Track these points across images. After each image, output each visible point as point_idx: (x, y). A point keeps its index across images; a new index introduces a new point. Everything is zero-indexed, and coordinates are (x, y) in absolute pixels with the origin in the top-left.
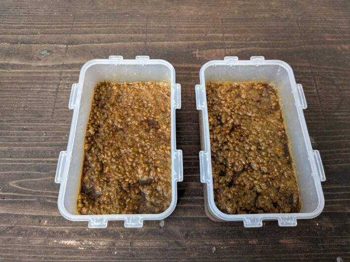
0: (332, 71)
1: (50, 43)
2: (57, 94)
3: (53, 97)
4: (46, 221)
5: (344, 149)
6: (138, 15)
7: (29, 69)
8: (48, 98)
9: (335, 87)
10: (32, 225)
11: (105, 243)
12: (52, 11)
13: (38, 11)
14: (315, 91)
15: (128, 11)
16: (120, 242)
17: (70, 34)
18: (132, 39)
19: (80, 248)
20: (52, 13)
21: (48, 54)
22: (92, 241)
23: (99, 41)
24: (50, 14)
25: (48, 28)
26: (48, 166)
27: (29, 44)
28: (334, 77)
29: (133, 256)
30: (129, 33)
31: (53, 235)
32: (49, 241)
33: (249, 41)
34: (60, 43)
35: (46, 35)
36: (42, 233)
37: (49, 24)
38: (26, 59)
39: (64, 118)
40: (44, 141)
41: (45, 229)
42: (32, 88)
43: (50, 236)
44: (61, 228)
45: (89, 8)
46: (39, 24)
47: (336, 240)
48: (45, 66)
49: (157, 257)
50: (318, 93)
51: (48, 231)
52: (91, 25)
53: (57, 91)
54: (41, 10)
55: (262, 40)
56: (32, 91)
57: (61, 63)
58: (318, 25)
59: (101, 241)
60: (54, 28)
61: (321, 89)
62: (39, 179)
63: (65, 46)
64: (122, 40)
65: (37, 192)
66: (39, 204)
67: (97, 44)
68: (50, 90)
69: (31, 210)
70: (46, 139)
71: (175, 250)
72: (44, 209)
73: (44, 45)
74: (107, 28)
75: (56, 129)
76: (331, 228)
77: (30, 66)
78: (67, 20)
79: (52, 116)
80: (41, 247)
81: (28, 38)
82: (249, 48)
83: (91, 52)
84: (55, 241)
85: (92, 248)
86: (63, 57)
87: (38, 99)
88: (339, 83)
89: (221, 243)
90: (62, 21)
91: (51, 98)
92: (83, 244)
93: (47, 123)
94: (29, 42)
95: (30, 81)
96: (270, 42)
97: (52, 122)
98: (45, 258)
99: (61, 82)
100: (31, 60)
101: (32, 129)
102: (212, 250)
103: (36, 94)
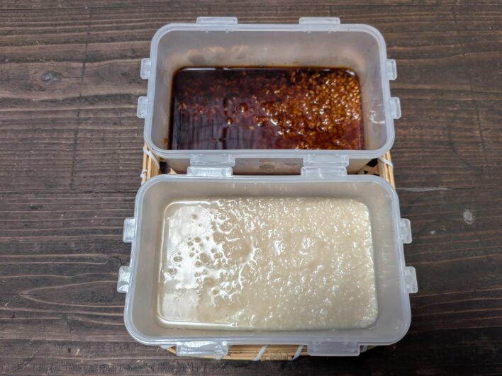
1: (56, 60)
2: (75, 147)
4: (78, 350)
8: (62, 156)
10: (59, 355)
21: (55, 79)
25: (51, 32)
26: (74, 265)
27: (24, 62)
31: (91, 369)
34: (72, 60)
35: (49, 46)
36: (74, 367)
37: (52, 25)
38: (21, 89)
39: (90, 189)
40: (62, 227)
41: (78, 361)
42: (37, 139)
43: (86, 371)
44: (100, 359)
46: (35, 25)
48: (52, 101)
50: (482, 136)
52: (120, 25)
53: (76, 143)
60: (60, 32)
63: (81, 65)
65: (60, 306)
67: (130, 60)
68: (64, 142)
69: (54, 333)
70: (66, 223)
72: (73, 332)
73: (47, 64)
75: (78, 207)
77: (28, 101)
78: (81, 16)
79: (71, 185)
81: (20, 52)
86: (80, 84)
87: (46, 157)
94: (23, 59)
95: (31, 128)
100: (30, 90)
101: (42, 207)
103: (43, 148)
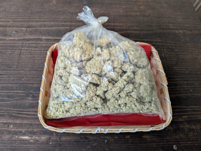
0: (173, 44)
1: (17, 27)
2: (20, 55)
3: (18, 57)
4: (12, 126)
5: (179, 87)
6: (67, 13)
7: (5, 41)
8: (15, 57)
9: (174, 53)
10: (4, 128)
11: (45, 138)
12: (19, 9)
13: (10, 9)
14: (163, 55)
15: (61, 10)
16: (54, 137)
17: (28, 22)
18: (63, 25)
19: (31, 141)
20: (19, 10)
21: (16, 33)
22: (38, 136)
23: (45, 26)
24: (17, 11)
25: (16, 18)
26: (14, 95)
27: (5, 27)
28: (174, 48)
29: (61, 145)
30: (62, 22)
31: (16, 133)
32: (13, 137)
33: (128, 27)
34: (22, 27)
35: (15, 23)
36: (9, 132)
37: (17, 17)
38: (3, 36)
39: (24, 69)
40: (12, 81)
41: (11, 130)
42: (6, 52)
43: (14, 134)
44: (20, 129)
45: (40, 8)
46: (11, 16)
47: (174, 136)
48: (14, 40)
49: (74, 146)
50: (165, 56)
51: (13, 131)
52: (41, 17)
53: (20, 54)
54: (13, 9)
55: (135, 27)
56: (6, 53)
57: (23, 38)
58: (166, 19)
59: (43, 137)
60: (19, 19)
61: (167, 54)
62: (8, 102)
63: (26, 29)
64: (58, 26)
65: (7, 110)
66: (8, 116)
67: (43, 28)
68: (16, 53)
69: (3, 119)
70: (13, 80)
71: (84, 142)
72: (11, 119)
73: (13, 28)
74: (50, 19)
75: (19, 75)
76: (171, 129)
77: (5, 39)
78: (27, 14)
79: (17, 67)
80: (8, 140)
81: (4, 24)
82: (128, 32)
83: (40, 32)
84: (17, 137)
85: (38, 141)
86: (24, 35)
87: (9, 58)
88: (177, 50)
89: (110, 138)
90: (24, 15)
91: (17, 58)
92: (33, 138)
93: (14, 71)
94: (5, 26)
95: (5, 48)
96: (140, 28)
97: (17, 70)
98: (11, 146)
99: (23, 48)
100: (6, 36)
101: (5, 74)
102: (105, 142)
103: (8, 55)
